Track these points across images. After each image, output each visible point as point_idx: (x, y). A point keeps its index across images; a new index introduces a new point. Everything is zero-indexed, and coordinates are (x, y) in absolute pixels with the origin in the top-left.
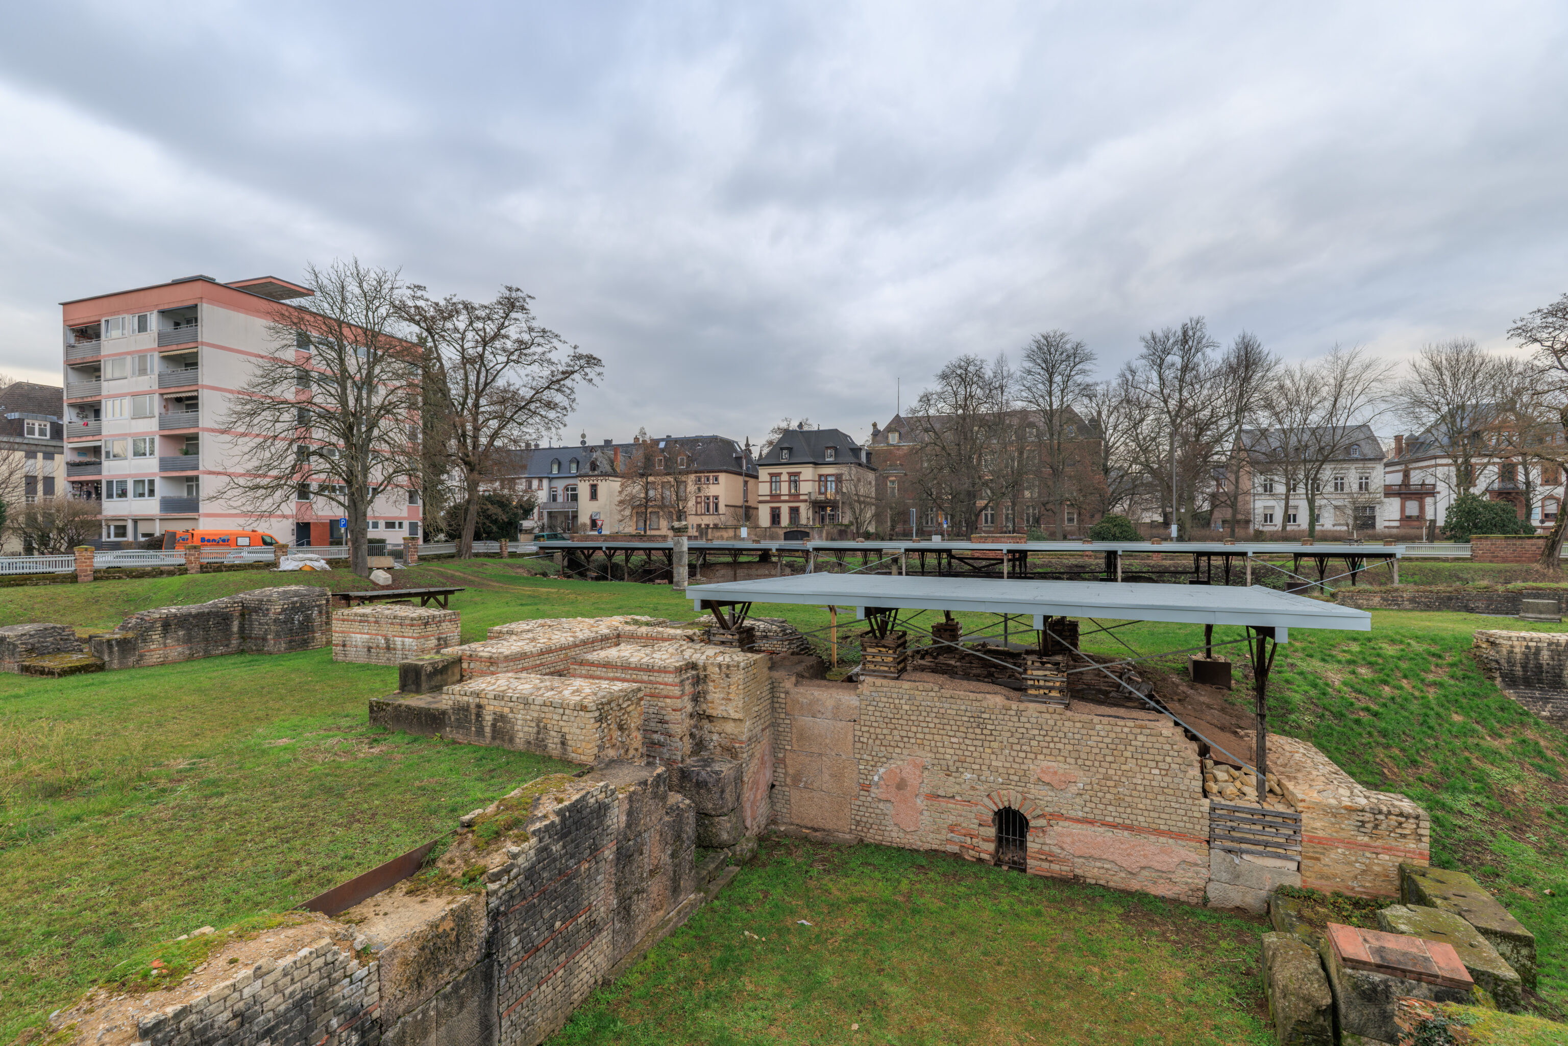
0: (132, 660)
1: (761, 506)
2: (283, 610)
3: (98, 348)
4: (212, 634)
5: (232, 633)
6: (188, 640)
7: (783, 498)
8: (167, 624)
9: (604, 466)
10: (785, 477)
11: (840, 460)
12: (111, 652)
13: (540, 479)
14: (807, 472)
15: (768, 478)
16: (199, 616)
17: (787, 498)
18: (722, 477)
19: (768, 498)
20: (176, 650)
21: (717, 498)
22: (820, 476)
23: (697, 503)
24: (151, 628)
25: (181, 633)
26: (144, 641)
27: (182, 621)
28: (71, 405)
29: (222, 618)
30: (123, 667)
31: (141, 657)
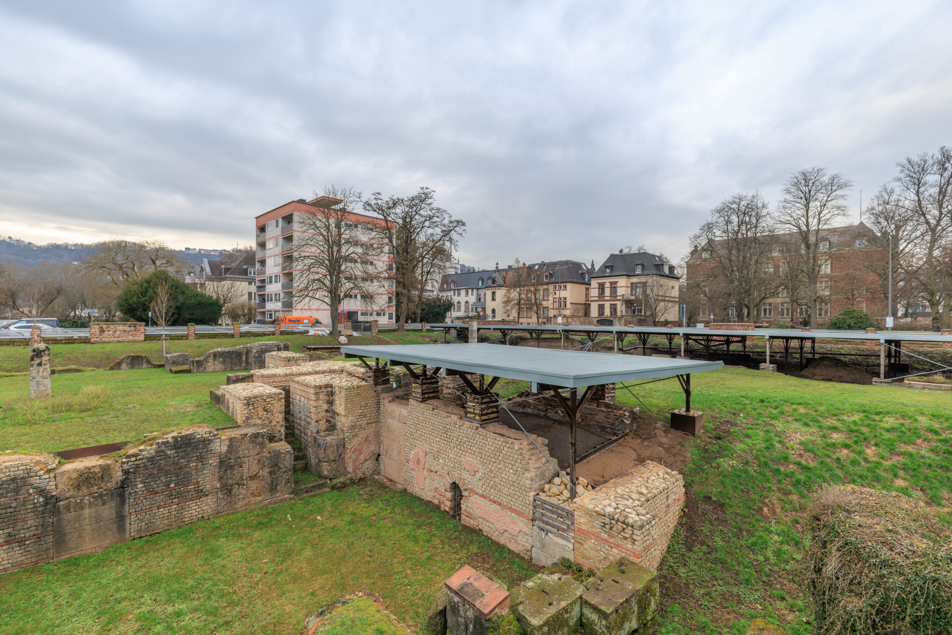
0: (201, 369)
1: (592, 304)
2: (257, 352)
3: (265, 236)
4: (234, 361)
5: (242, 361)
6: (224, 363)
7: (606, 298)
8: (216, 356)
9: (500, 281)
10: (607, 285)
11: (645, 273)
12: (193, 365)
13: (472, 289)
14: (622, 282)
15: (597, 286)
16: (228, 352)
17: (609, 298)
18: (569, 286)
19: (597, 299)
20: (219, 367)
21: (565, 298)
22: (632, 284)
23: (554, 302)
24: (209, 356)
25: (221, 359)
26: (206, 362)
27: (221, 354)
28: (258, 261)
29: (239, 354)
30: (198, 372)
31: (205, 368)
